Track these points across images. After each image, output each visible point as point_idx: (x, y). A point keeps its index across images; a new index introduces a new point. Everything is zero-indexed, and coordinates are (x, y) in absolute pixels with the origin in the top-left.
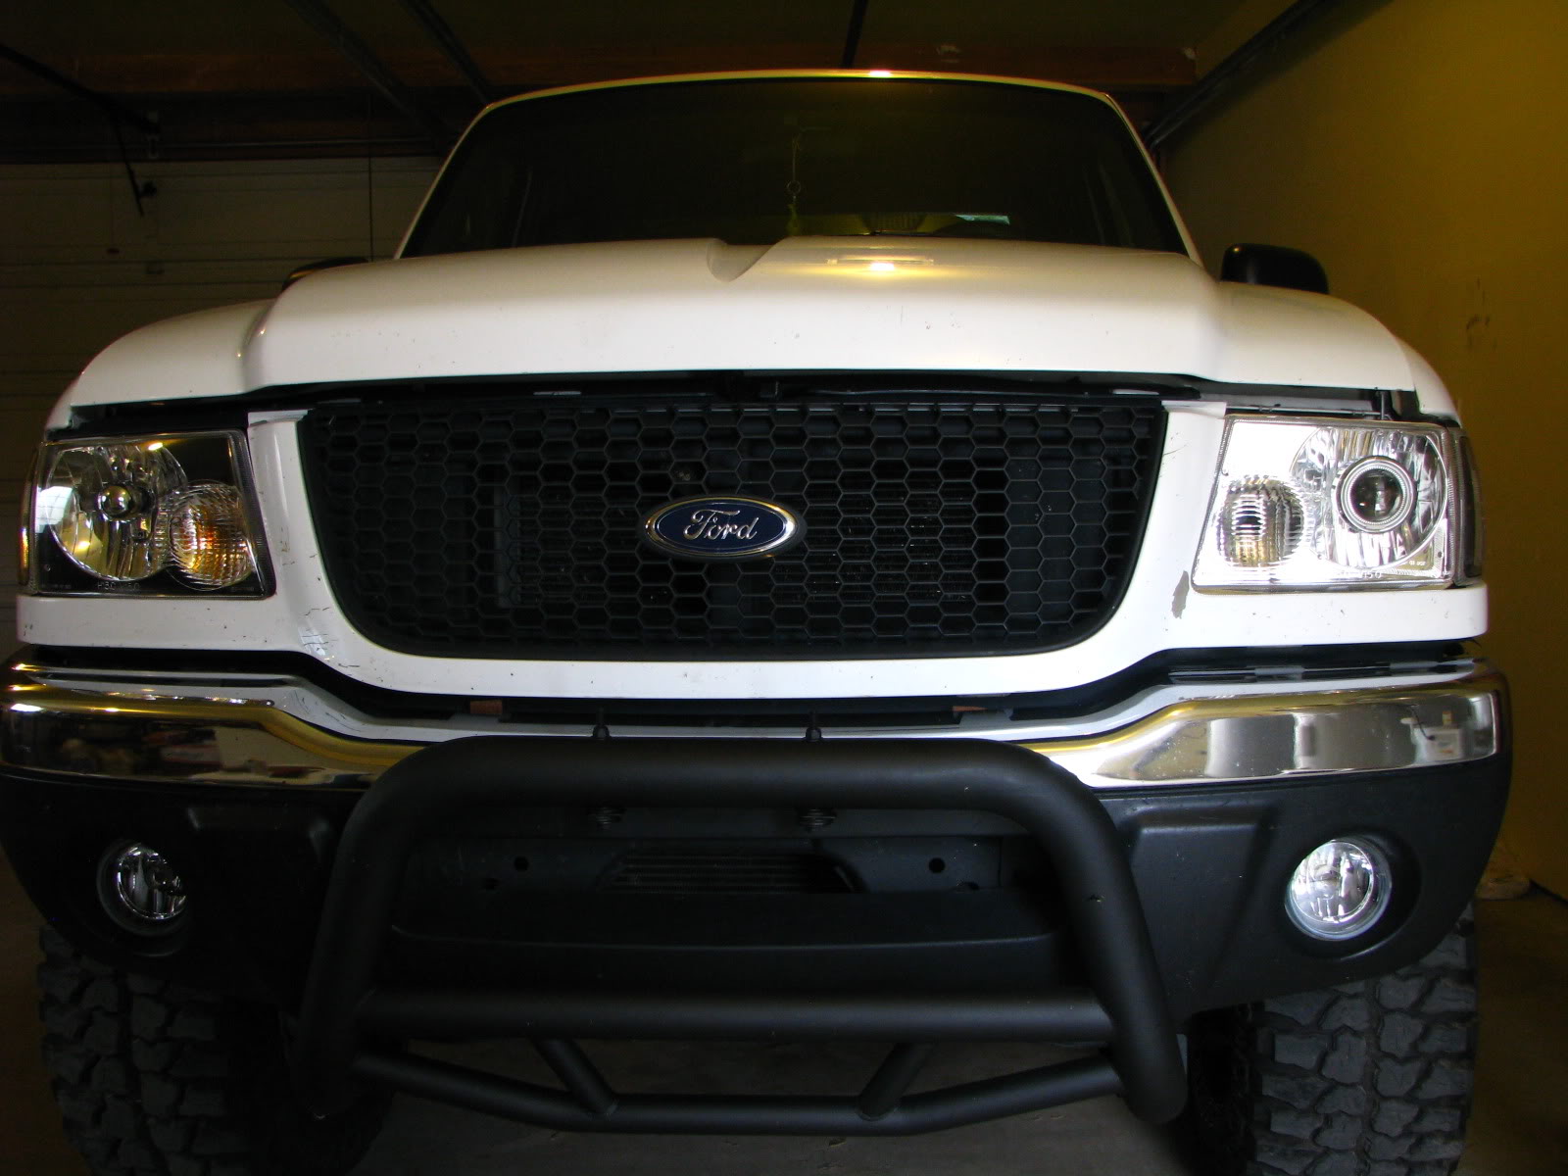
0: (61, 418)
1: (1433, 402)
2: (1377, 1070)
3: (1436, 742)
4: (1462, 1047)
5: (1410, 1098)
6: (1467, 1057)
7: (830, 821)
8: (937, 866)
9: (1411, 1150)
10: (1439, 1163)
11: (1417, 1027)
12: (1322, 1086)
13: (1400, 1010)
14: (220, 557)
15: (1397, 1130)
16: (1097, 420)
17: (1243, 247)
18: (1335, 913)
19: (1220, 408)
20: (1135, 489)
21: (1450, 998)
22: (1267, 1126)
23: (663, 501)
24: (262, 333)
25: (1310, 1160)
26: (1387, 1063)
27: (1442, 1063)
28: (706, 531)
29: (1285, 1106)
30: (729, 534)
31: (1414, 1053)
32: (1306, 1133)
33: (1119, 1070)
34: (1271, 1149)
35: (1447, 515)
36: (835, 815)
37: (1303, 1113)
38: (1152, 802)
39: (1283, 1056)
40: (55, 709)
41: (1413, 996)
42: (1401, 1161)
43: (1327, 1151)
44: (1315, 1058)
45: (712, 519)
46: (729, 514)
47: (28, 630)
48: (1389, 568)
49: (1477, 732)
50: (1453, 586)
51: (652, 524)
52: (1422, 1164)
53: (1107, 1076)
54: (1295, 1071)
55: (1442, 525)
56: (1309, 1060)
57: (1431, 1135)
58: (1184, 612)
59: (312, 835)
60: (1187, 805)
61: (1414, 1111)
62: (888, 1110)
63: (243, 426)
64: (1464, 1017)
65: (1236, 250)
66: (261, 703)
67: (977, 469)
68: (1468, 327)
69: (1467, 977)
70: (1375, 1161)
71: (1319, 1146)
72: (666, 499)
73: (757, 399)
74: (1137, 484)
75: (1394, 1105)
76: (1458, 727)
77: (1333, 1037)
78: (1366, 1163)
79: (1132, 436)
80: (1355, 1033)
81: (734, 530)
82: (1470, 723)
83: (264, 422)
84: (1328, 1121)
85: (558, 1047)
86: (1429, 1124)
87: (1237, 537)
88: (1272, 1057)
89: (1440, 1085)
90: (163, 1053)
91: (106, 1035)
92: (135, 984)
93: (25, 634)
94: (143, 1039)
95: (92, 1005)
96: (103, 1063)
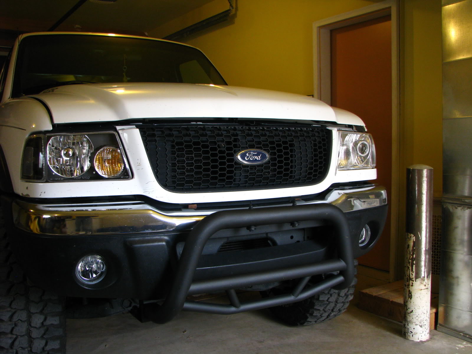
8: (292, 237)
15: (344, 295)
19: (336, 129)
22: (318, 299)
25: (326, 306)
29: (323, 293)
30: (255, 159)
33: (344, 277)
34: (318, 305)
42: (343, 302)
43: (329, 303)
45: (251, 155)
46: (254, 153)
47: (43, 193)
49: (383, 199)
57: (349, 295)
63: (116, 131)
70: (338, 303)
76: (378, 198)
81: (256, 157)
82: (382, 197)
86: (350, 292)
90: (42, 331)
91: (22, 329)
92: (33, 310)
93: (40, 195)
94: (35, 327)
95: (17, 319)
96: (19, 338)
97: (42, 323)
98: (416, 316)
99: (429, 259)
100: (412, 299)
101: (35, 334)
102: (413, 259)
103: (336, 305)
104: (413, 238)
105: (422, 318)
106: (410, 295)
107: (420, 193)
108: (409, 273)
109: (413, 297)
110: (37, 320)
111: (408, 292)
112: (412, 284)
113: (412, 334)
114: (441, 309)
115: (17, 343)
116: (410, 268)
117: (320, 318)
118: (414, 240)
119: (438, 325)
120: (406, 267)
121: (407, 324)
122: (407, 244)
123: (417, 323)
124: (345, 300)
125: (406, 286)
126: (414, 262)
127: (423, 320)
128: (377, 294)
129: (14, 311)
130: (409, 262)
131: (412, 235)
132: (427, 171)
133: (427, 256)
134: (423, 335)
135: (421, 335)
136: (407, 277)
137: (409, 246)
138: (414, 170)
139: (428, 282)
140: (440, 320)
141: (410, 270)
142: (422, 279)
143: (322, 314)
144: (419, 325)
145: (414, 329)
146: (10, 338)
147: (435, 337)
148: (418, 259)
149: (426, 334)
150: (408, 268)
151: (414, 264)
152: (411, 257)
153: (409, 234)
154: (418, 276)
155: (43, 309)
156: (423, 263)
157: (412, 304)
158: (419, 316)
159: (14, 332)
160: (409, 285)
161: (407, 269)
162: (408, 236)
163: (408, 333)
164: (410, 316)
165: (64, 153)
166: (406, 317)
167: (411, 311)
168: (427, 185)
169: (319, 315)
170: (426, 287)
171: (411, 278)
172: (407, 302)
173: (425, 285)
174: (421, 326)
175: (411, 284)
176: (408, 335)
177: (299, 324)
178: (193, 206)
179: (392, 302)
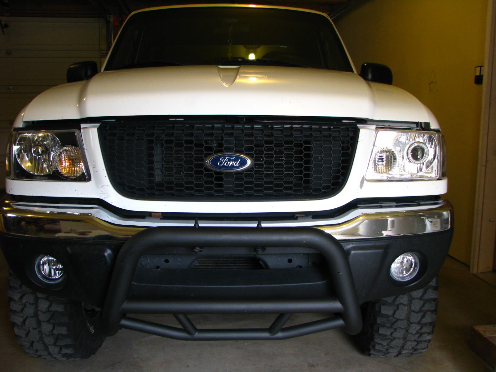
0: (19, 124)
1: (434, 125)
2: (410, 316)
3: (432, 223)
4: (434, 308)
5: (419, 323)
6: (435, 311)
7: (264, 251)
8: (290, 261)
9: (418, 337)
10: (426, 341)
11: (421, 303)
12: (394, 320)
13: (417, 298)
14: (72, 169)
15: (414, 332)
16: (339, 130)
17: (368, 64)
18: (403, 273)
19: (374, 127)
20: (349, 151)
21: (431, 294)
22: (378, 331)
23: (211, 154)
24: (85, 99)
25: (390, 341)
26: (412, 314)
27: (428, 313)
28: (224, 163)
29: (383, 326)
30: (232, 165)
31: (420, 311)
32: (389, 333)
33: (344, 320)
34: (379, 338)
35: (437, 158)
36: (265, 249)
37: (388, 328)
38: (354, 244)
39: (383, 311)
40: (20, 216)
41: (421, 294)
42: (415, 341)
43: (394, 338)
44: (392, 312)
45: (226, 160)
46: (231, 158)
47: (11, 190)
48: (420, 174)
49: (445, 220)
50: (438, 179)
51: (209, 162)
52: (421, 341)
53: (340, 322)
54: (386, 316)
55: (436, 160)
56: (390, 313)
57: (424, 333)
58: (363, 187)
59: (106, 254)
60: (364, 245)
61: (420, 327)
62: (277, 333)
63: (80, 129)
64: (434, 300)
65: (365, 64)
66: (87, 214)
67: (304, 145)
68: (430, 84)
69: (436, 288)
70: (408, 341)
71: (392, 337)
72: (212, 154)
73: (238, 123)
74: (350, 150)
75: (414, 325)
76: (439, 218)
77: (398, 306)
78: (405, 341)
79: (349, 135)
80: (404, 305)
81: (233, 163)
83: (86, 128)
84: (395, 330)
85: (181, 317)
86: (424, 330)
87: (378, 164)
88: (380, 312)
89: (428, 319)
90: (48, 315)
91: (30, 311)
92: (39, 295)
93: (9, 191)
94: (42, 311)
95: (26, 301)
96: (29, 319)
110: (43, 305)
115: (27, 322)
129: (23, 293)
146: (22, 317)
159: (24, 312)
169: (383, 350)
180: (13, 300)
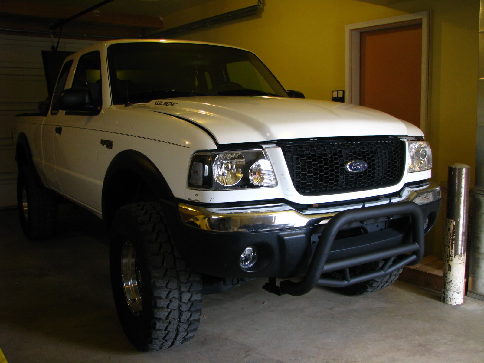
8: (378, 226)
63: (263, 149)
83: (268, 148)
90: (189, 305)
91: (175, 304)
92: (183, 289)
93: (210, 201)
94: (184, 303)
95: (172, 297)
96: (173, 312)
97: (189, 300)
98: (454, 285)
99: (465, 239)
100: (451, 271)
101: (184, 308)
102: (453, 240)
103: (390, 277)
104: (454, 223)
105: (459, 287)
106: (450, 268)
107: (460, 187)
108: (450, 251)
109: (452, 269)
110: (186, 297)
111: (448, 266)
112: (452, 259)
113: (450, 299)
114: (470, 279)
115: (171, 315)
116: (450, 247)
117: (377, 288)
118: (454, 225)
119: (468, 292)
120: (446, 246)
121: (446, 292)
122: (448, 228)
123: (455, 290)
124: (397, 273)
125: (446, 261)
126: (454, 242)
127: (460, 288)
128: (415, 268)
129: (169, 290)
130: (450, 242)
131: (453, 221)
132: (466, 170)
133: (464, 237)
134: (459, 300)
135: (458, 300)
136: (447, 254)
137: (449, 229)
138: (455, 168)
139: (464, 257)
140: (470, 288)
141: (450, 248)
142: (460, 256)
143: (379, 285)
144: (457, 292)
145: (452, 295)
146: (167, 311)
147: (467, 301)
148: (457, 240)
149: (461, 299)
150: (449, 246)
151: (454, 244)
152: (451, 238)
153: (450, 220)
154: (456, 253)
155: (190, 288)
156: (460, 243)
157: (451, 275)
158: (456, 285)
159: (170, 307)
160: (449, 260)
161: (447, 247)
162: (449, 221)
163: (447, 298)
164: (449, 285)
165: (224, 167)
166: (446, 286)
167: (450, 281)
168: (465, 181)
169: (376, 286)
170: (462, 262)
171: (451, 254)
172: (447, 274)
173: (462, 261)
174: (458, 293)
175: (450, 259)
176: (447, 300)
177: (358, 293)
178: (316, 205)
179: (429, 274)
180: (161, 298)
